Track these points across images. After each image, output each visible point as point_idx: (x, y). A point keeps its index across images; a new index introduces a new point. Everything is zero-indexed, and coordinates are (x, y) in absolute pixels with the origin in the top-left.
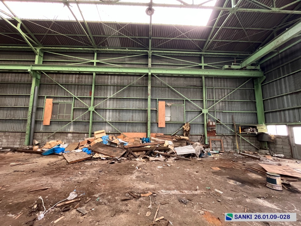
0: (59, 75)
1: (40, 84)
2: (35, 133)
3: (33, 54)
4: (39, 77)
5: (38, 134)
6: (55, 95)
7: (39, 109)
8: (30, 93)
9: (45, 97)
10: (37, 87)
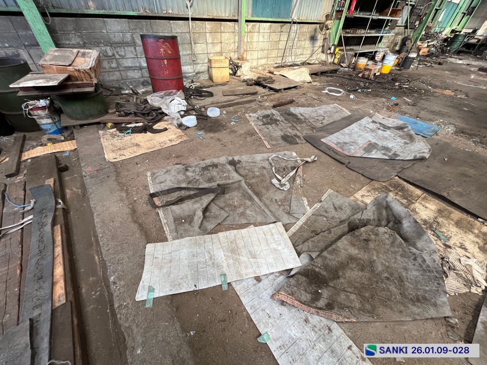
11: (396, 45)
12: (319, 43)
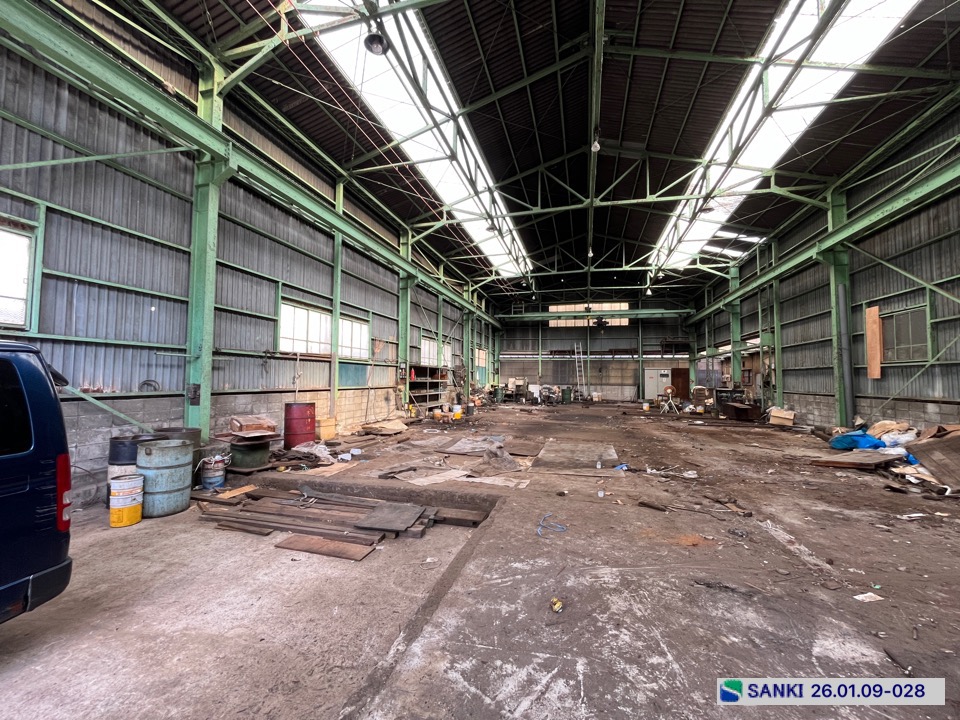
0: (885, 233)
1: (852, 275)
2: (858, 399)
3: (819, 213)
4: (845, 258)
5: (864, 403)
6: (884, 294)
7: (857, 339)
8: (830, 307)
9: (864, 306)
10: (841, 287)
11: (453, 399)
12: (393, 402)
